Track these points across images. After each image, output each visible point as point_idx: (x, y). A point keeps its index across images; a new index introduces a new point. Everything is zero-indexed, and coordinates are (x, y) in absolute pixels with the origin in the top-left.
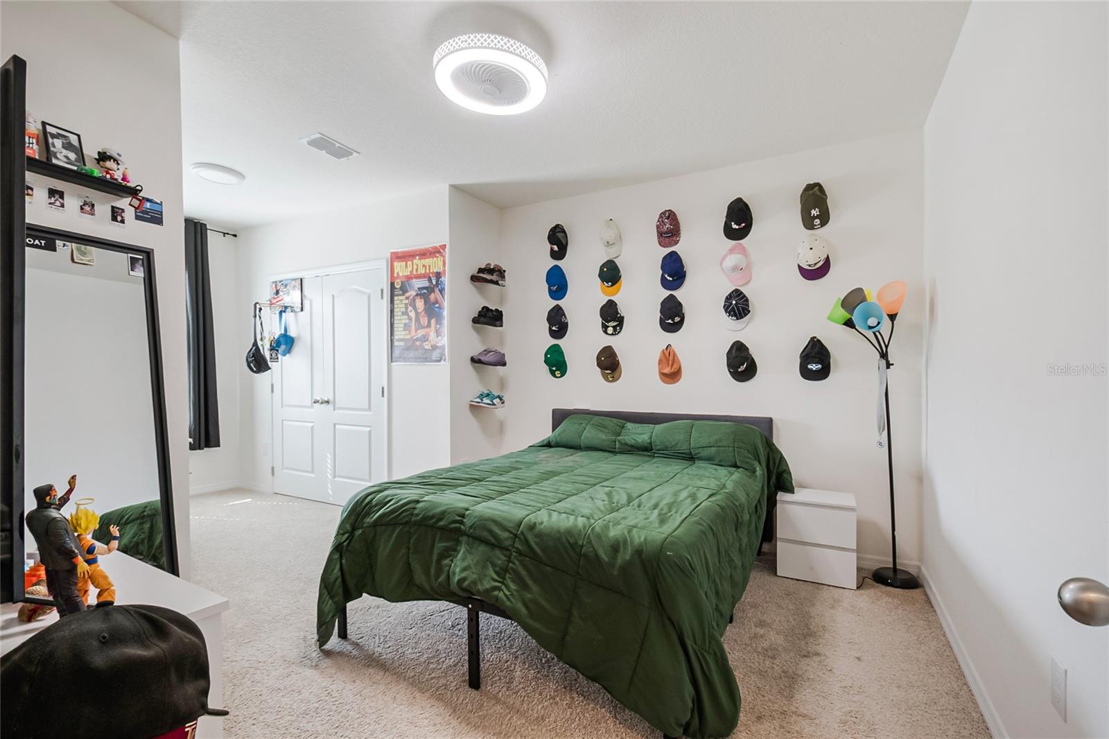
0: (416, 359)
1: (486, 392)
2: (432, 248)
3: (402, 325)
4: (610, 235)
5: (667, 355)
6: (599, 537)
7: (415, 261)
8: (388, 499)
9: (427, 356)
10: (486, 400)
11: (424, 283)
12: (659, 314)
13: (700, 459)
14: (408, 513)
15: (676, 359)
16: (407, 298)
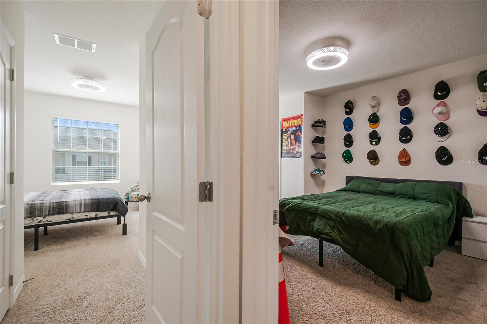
0: (291, 157)
1: (317, 169)
2: (297, 116)
3: (286, 145)
4: (374, 103)
5: (403, 153)
6: (370, 219)
7: (291, 121)
8: (291, 202)
9: (296, 155)
10: (317, 172)
11: (294, 129)
12: (399, 135)
13: (419, 199)
14: (298, 207)
15: (408, 155)
16: (287, 135)
